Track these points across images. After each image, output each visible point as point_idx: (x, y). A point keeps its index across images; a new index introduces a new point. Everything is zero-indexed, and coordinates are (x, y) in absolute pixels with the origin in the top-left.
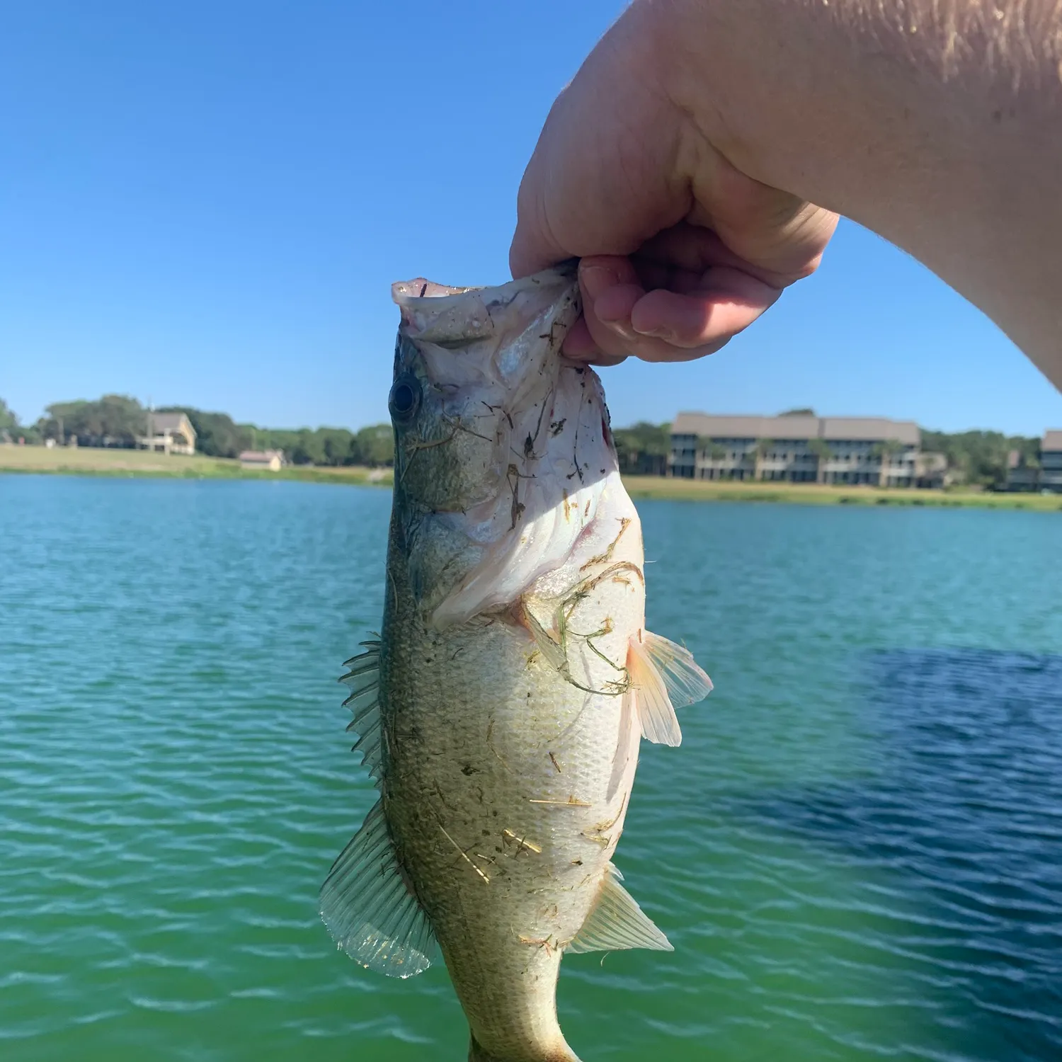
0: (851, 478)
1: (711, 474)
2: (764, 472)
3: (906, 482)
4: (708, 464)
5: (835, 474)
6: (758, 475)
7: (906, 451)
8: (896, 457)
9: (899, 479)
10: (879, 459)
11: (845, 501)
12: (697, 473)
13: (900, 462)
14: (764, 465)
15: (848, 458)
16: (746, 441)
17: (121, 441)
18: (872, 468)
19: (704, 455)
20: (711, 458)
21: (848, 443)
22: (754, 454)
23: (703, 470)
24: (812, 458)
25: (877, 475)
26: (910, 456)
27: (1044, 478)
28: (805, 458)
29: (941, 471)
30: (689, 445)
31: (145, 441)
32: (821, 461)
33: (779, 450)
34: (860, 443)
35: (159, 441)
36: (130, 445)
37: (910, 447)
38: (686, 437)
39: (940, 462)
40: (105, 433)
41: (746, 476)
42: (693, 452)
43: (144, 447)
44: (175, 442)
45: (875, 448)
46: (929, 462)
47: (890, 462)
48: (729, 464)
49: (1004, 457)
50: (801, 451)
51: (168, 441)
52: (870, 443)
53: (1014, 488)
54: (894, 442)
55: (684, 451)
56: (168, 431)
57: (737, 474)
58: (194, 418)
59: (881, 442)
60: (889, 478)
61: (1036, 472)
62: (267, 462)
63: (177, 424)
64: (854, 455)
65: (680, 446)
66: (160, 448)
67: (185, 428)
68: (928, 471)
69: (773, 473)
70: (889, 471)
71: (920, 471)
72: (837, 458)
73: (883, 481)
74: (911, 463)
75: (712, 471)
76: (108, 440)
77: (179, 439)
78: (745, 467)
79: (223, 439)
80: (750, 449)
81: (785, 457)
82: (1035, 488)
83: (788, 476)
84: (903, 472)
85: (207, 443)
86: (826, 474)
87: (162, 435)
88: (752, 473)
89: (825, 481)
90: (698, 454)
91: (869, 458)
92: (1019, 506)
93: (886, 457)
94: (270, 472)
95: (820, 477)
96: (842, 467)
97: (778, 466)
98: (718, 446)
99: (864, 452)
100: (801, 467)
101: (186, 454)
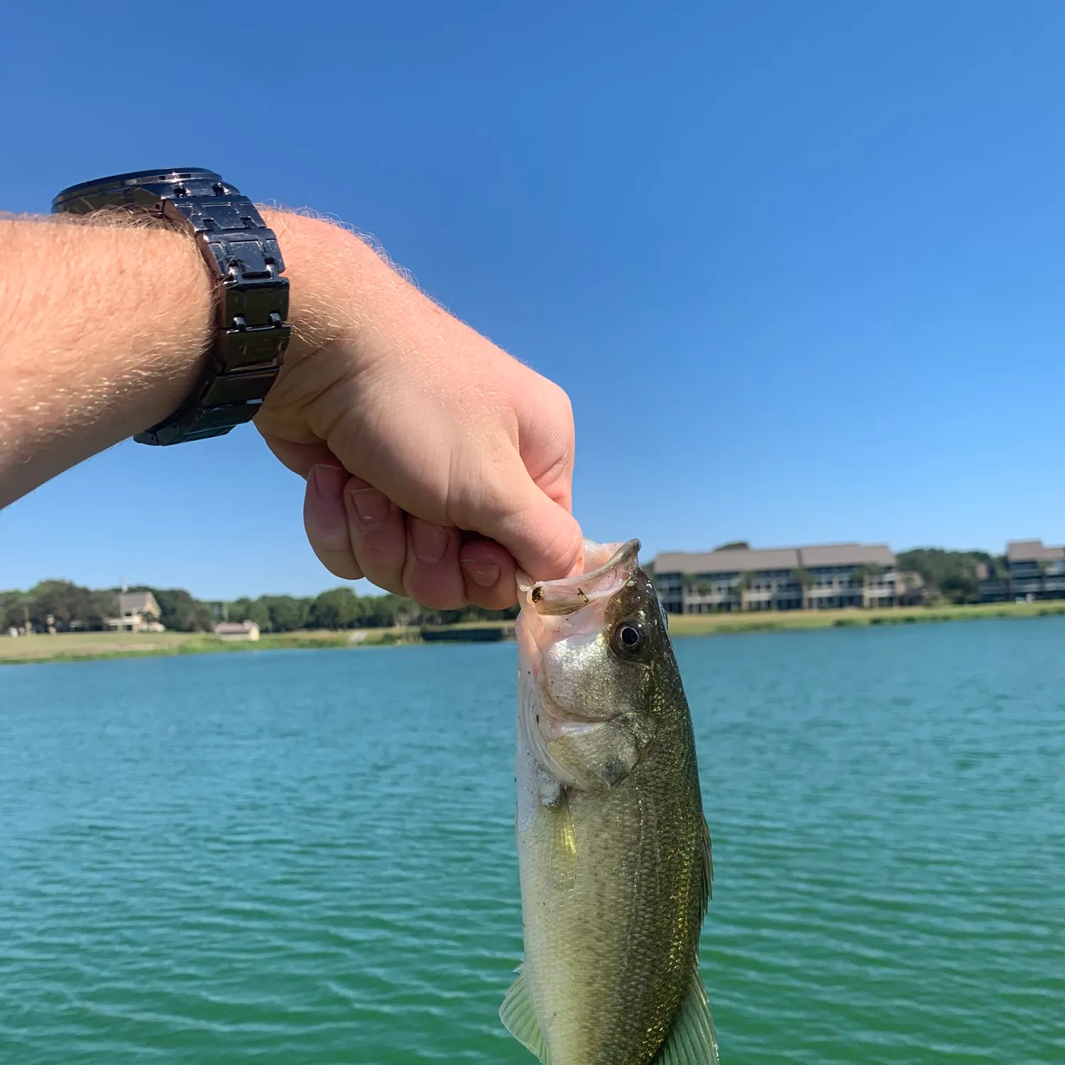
0: (836, 602)
1: (699, 609)
2: (750, 603)
3: (889, 602)
4: (696, 599)
5: (820, 600)
6: (745, 606)
7: (886, 573)
8: (876, 579)
9: (881, 599)
10: (861, 583)
11: (840, 624)
12: (685, 609)
13: (881, 584)
14: (750, 596)
15: (830, 583)
16: (730, 575)
17: (87, 624)
18: (855, 591)
19: (690, 591)
20: (697, 593)
21: (828, 569)
22: (740, 586)
23: (691, 606)
24: (796, 586)
25: (861, 598)
26: (889, 577)
27: (1016, 587)
28: (789, 586)
29: (920, 589)
30: (674, 583)
31: (113, 622)
32: (805, 588)
33: (762, 581)
34: (841, 568)
35: (127, 621)
36: (98, 627)
37: (889, 569)
38: (669, 576)
39: (918, 581)
40: (73, 617)
41: (734, 608)
42: (679, 589)
43: (115, 628)
44: (143, 620)
45: (856, 572)
46: (908, 581)
47: (871, 584)
48: (716, 598)
49: (973, 570)
50: (784, 581)
51: (136, 620)
52: (849, 567)
53: (988, 599)
54: (874, 565)
55: (671, 589)
56: (135, 610)
57: (725, 607)
58: (159, 596)
59: (861, 567)
60: (872, 600)
61: (1007, 581)
62: (247, 632)
63: (144, 603)
64: (836, 579)
65: (666, 585)
66: (129, 628)
67: (151, 606)
68: (909, 590)
69: (759, 603)
70: (870, 593)
71: (901, 589)
72: (819, 584)
73: (866, 603)
74: (891, 583)
75: (700, 606)
76: (74, 624)
77: (148, 618)
78: (733, 599)
79: (186, 614)
80: (734, 582)
81: (768, 587)
82: (1009, 597)
83: (774, 604)
84: (884, 592)
85: (171, 618)
86: (811, 600)
87: (129, 615)
88: (739, 604)
89: (810, 606)
90: (685, 590)
91: (851, 582)
92: (1001, 615)
93: (867, 579)
94: (250, 642)
95: (805, 603)
96: (825, 592)
97: (764, 596)
98: (704, 582)
99: (846, 577)
100: (786, 595)
101: (155, 632)
